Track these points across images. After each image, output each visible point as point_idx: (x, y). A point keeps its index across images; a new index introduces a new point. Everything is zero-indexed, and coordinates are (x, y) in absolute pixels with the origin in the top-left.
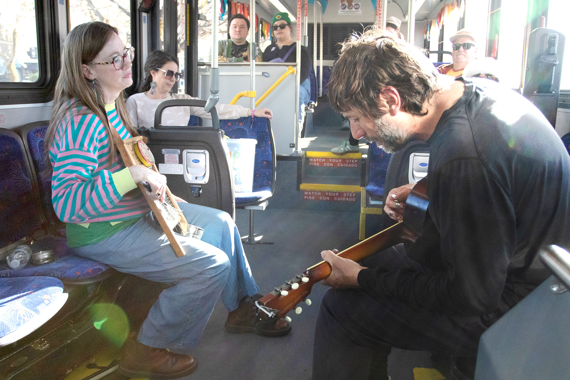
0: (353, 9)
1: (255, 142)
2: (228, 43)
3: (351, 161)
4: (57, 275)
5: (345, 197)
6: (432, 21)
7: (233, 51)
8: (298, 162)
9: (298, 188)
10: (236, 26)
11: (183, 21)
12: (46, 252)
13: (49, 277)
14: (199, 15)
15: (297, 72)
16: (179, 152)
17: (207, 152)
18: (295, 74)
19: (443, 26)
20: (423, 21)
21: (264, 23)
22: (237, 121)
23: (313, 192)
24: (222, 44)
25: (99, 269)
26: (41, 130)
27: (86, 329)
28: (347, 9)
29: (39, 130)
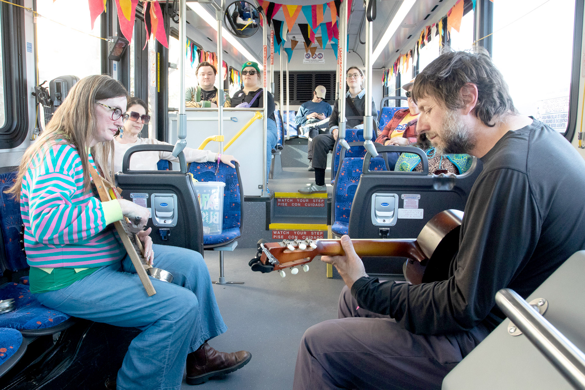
0: (317, 58)
1: (223, 184)
2: (198, 90)
3: (318, 201)
4: (16, 325)
5: (312, 235)
6: (389, 69)
7: (202, 97)
8: (266, 203)
9: (267, 228)
10: (204, 74)
11: (153, 69)
12: (7, 301)
13: (8, 328)
14: (169, 63)
15: (264, 117)
16: (148, 195)
17: (175, 196)
18: (262, 119)
19: (399, 74)
20: (381, 70)
21: (232, 70)
22: (206, 165)
23: (282, 232)
24: (191, 91)
25: (62, 317)
26: (6, 176)
27: (48, 380)
28: (311, 58)
29: (3, 176)
